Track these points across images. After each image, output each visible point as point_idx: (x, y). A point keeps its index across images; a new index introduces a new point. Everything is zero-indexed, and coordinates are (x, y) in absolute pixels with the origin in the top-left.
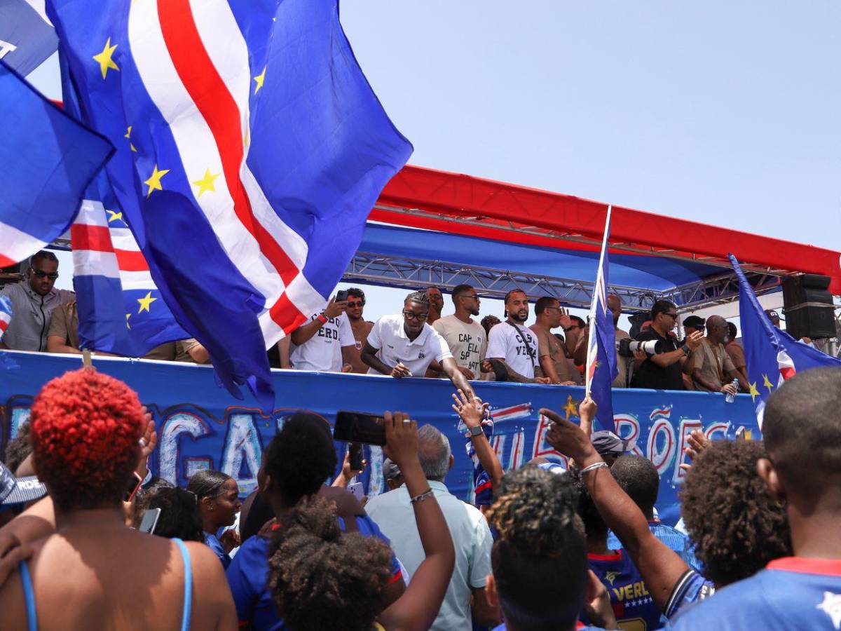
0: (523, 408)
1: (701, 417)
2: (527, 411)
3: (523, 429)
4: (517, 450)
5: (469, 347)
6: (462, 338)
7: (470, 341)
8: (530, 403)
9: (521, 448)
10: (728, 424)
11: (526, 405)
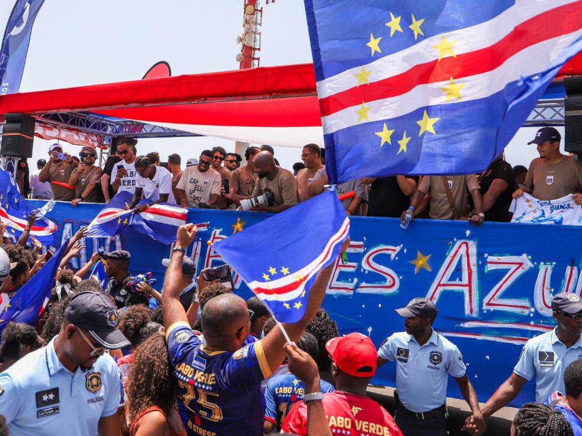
0: (204, 226)
1: (365, 239)
2: (206, 227)
3: (200, 239)
4: (195, 253)
5: (196, 187)
6: (192, 181)
7: (197, 184)
8: (209, 223)
9: (199, 251)
10: (398, 249)
11: (206, 223)
